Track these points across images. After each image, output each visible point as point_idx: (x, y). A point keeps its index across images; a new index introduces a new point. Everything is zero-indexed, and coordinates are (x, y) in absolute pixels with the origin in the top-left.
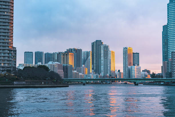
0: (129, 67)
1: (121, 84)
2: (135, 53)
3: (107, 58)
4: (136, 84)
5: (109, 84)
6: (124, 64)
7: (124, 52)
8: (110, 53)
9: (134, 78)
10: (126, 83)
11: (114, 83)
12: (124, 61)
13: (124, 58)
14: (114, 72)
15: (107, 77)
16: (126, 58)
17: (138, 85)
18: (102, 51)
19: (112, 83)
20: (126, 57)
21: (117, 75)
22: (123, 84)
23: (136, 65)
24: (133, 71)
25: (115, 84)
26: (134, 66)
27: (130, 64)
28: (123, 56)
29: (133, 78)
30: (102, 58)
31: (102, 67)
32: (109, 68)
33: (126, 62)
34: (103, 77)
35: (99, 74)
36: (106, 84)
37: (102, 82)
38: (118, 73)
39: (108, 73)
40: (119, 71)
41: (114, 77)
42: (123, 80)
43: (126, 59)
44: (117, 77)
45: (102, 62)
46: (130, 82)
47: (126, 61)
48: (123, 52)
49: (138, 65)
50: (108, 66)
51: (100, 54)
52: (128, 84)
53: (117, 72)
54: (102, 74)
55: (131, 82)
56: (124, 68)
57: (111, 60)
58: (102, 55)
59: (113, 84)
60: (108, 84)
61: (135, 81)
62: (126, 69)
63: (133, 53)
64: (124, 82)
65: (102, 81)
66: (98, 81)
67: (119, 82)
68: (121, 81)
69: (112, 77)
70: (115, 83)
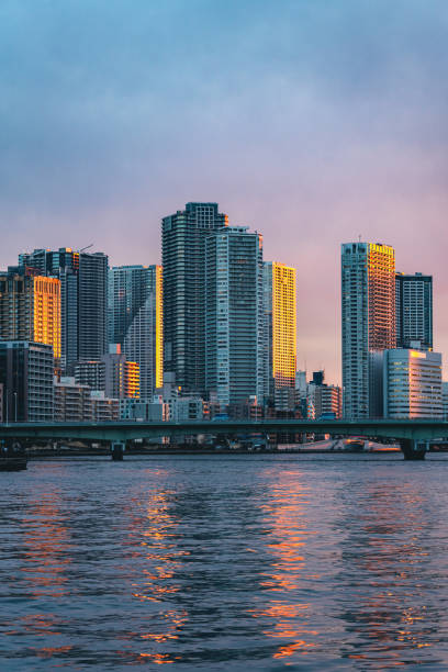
0: (377, 355)
1: (332, 451)
2: (409, 278)
3: (248, 307)
4: (413, 454)
5: (263, 450)
6: (344, 337)
7: (348, 272)
8: (265, 274)
9: (405, 415)
10: (357, 449)
11: (289, 447)
12: (344, 320)
13: (349, 308)
14: (292, 381)
15: (247, 411)
16: (359, 303)
17: (423, 459)
18: (223, 268)
19: (280, 447)
20: (360, 297)
21: (304, 402)
22: (340, 451)
23: (413, 344)
24: (397, 380)
25: (292, 452)
26: (400, 352)
27: (380, 340)
28: (343, 291)
29: (400, 416)
30: (224, 307)
31: (223, 354)
32: (259, 361)
33: (359, 328)
34: (230, 411)
35: (206, 397)
36: (244, 450)
37: (220, 440)
38: (313, 388)
39: (253, 393)
40: (318, 377)
41: (291, 415)
42: (338, 429)
43: (359, 307)
44: (305, 414)
45: (224, 327)
46: (380, 440)
47: (360, 319)
48: (343, 273)
49: (427, 343)
50: (258, 347)
51: (213, 284)
52: (372, 451)
53: (305, 385)
54: (222, 396)
55: (388, 441)
56: (344, 359)
57: (271, 315)
58: (223, 288)
59: (286, 452)
60: (255, 452)
61: (408, 435)
62: (360, 369)
63: (400, 278)
64: (349, 441)
65: (219, 436)
66: (200, 437)
67: (319, 439)
68: (327, 437)
69: (281, 414)
70: (295, 446)
